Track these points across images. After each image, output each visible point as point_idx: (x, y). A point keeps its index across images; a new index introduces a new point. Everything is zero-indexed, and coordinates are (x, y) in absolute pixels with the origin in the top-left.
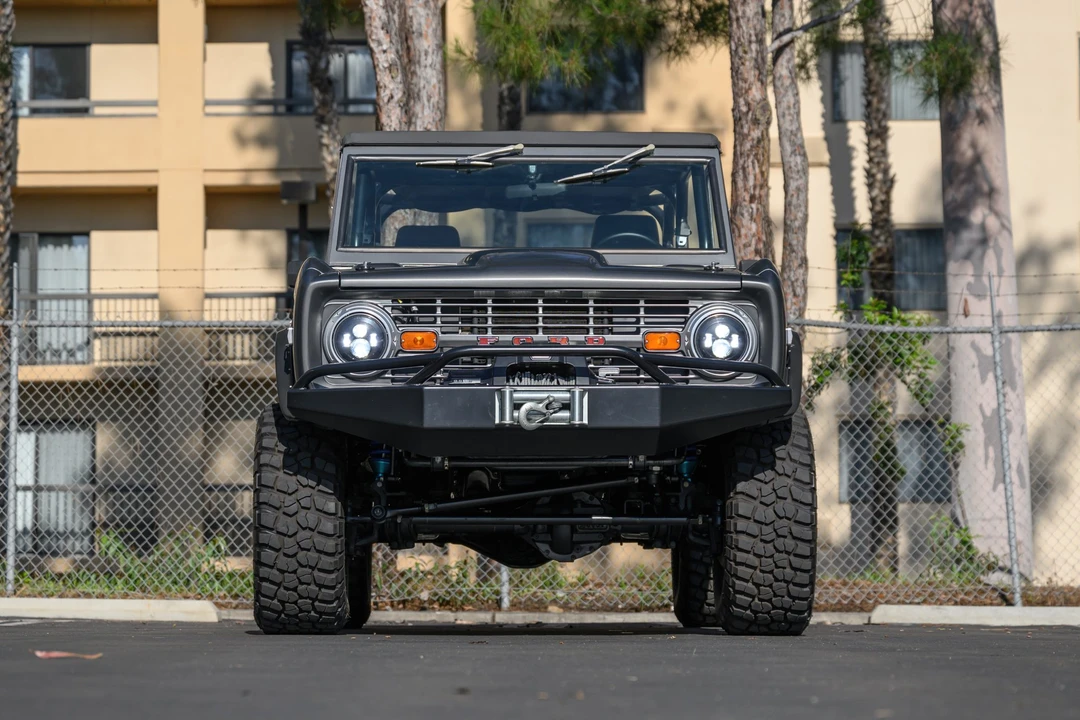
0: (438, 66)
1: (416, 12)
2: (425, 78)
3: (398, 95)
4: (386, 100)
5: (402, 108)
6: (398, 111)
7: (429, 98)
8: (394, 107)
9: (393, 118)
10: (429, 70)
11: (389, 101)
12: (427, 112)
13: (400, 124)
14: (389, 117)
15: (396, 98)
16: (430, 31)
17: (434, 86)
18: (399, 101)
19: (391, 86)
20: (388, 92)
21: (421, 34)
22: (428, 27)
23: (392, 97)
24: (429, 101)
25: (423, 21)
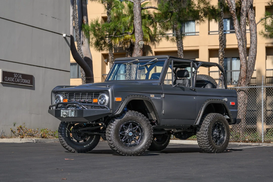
0: (256, 37)
1: (251, 26)
2: (253, 39)
7: (254, 43)
10: (254, 37)
11: (240, 46)
12: (253, 46)
16: (254, 30)
17: (255, 41)
20: (240, 44)
21: (252, 30)
22: (254, 29)
24: (253, 43)
25: (253, 28)
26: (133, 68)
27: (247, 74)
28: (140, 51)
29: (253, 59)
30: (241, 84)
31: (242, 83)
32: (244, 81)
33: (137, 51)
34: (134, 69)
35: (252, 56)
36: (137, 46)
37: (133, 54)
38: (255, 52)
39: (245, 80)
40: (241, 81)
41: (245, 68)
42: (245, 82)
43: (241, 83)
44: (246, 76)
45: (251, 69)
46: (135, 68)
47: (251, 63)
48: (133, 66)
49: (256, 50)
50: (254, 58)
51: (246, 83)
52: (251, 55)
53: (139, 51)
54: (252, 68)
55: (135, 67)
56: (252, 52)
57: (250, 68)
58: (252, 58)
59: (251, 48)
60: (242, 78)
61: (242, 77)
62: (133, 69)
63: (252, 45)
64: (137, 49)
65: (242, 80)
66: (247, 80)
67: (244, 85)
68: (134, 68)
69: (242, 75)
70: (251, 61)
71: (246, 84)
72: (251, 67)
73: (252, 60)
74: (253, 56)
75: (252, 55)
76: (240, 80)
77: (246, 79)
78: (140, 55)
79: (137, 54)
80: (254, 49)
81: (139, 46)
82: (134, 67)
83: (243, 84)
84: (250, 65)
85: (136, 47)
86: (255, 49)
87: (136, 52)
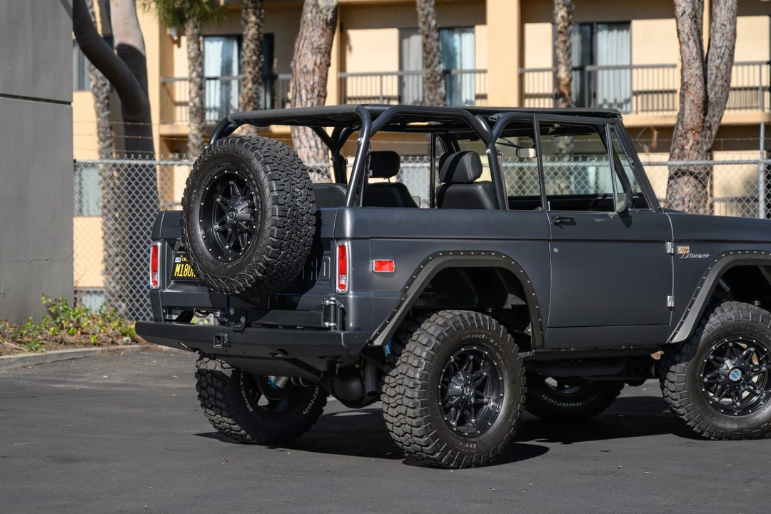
3: (689, 11)
4: (680, 14)
5: (692, 19)
6: (689, 21)
8: (686, 19)
9: (686, 26)
11: (682, 15)
12: (724, 12)
13: (691, 29)
14: (683, 25)
15: (687, 13)
18: (690, 14)
19: (684, 5)
20: (681, 9)
23: (685, 12)
24: (725, 5)
26: (300, 91)
27: (705, 115)
28: (323, 29)
29: (725, 60)
30: (682, 149)
31: (687, 147)
32: (694, 140)
33: (313, 30)
34: (301, 96)
35: (719, 50)
36: (311, 12)
37: (299, 40)
38: (730, 34)
39: (697, 135)
40: (685, 141)
41: (701, 93)
42: (698, 143)
43: (683, 146)
44: (704, 121)
45: (718, 95)
46: (307, 91)
47: (717, 77)
48: (300, 85)
49: (732, 27)
50: (726, 56)
51: (701, 148)
52: (716, 47)
53: (321, 31)
54: (720, 92)
55: (306, 86)
56: (720, 35)
57: (715, 94)
58: (722, 58)
59: (718, 20)
60: (688, 130)
61: (689, 127)
62: (298, 96)
63: (721, 9)
64: (310, 24)
65: (690, 135)
66: (705, 136)
67: (696, 153)
68: (303, 92)
69: (690, 118)
70: (718, 68)
71: (700, 151)
72: (716, 89)
73: (720, 64)
74: (723, 49)
75: (721, 47)
76: (681, 136)
77: (703, 133)
78: (324, 45)
79: (313, 40)
80: (728, 26)
81: (321, 12)
82: (303, 86)
83: (692, 152)
84: (715, 80)
85: (309, 15)
86: (730, 24)
87: (308, 35)
